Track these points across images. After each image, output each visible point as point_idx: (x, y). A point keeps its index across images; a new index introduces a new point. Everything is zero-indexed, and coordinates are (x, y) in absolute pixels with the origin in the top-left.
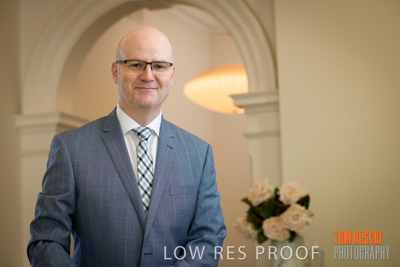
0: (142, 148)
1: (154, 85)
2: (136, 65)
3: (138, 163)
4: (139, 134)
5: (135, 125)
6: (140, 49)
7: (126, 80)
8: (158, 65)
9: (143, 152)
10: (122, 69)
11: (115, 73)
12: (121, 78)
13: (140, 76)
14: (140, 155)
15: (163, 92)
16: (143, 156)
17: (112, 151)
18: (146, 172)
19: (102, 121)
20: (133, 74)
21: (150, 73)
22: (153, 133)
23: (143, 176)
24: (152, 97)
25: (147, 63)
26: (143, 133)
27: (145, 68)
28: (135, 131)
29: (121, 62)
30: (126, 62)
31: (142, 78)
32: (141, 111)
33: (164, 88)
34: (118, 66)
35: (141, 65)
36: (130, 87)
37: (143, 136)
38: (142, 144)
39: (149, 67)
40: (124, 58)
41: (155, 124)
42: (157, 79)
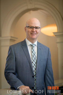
0: (33, 49)
1: (35, 33)
2: (31, 28)
3: (32, 53)
4: (32, 46)
5: (31, 43)
6: (32, 24)
7: (28, 32)
8: (37, 28)
9: (33, 50)
10: (27, 29)
11: (25, 30)
12: (27, 31)
13: (32, 30)
14: (32, 51)
15: (38, 35)
16: (33, 51)
17: (24, 50)
18: (34, 55)
19: (22, 42)
20: (30, 30)
21: (35, 30)
22: (35, 45)
23: (33, 56)
24: (35, 36)
25: (34, 27)
26: (33, 45)
27: (33, 29)
28: (31, 45)
29: (27, 27)
30: (28, 27)
31: (32, 31)
32: (32, 40)
33: (38, 34)
34: (26, 28)
35: (32, 28)
36: (30, 34)
37: (33, 46)
38: (33, 48)
39: (34, 28)
40: (28, 26)
41: (36, 43)
42: (36, 31)
